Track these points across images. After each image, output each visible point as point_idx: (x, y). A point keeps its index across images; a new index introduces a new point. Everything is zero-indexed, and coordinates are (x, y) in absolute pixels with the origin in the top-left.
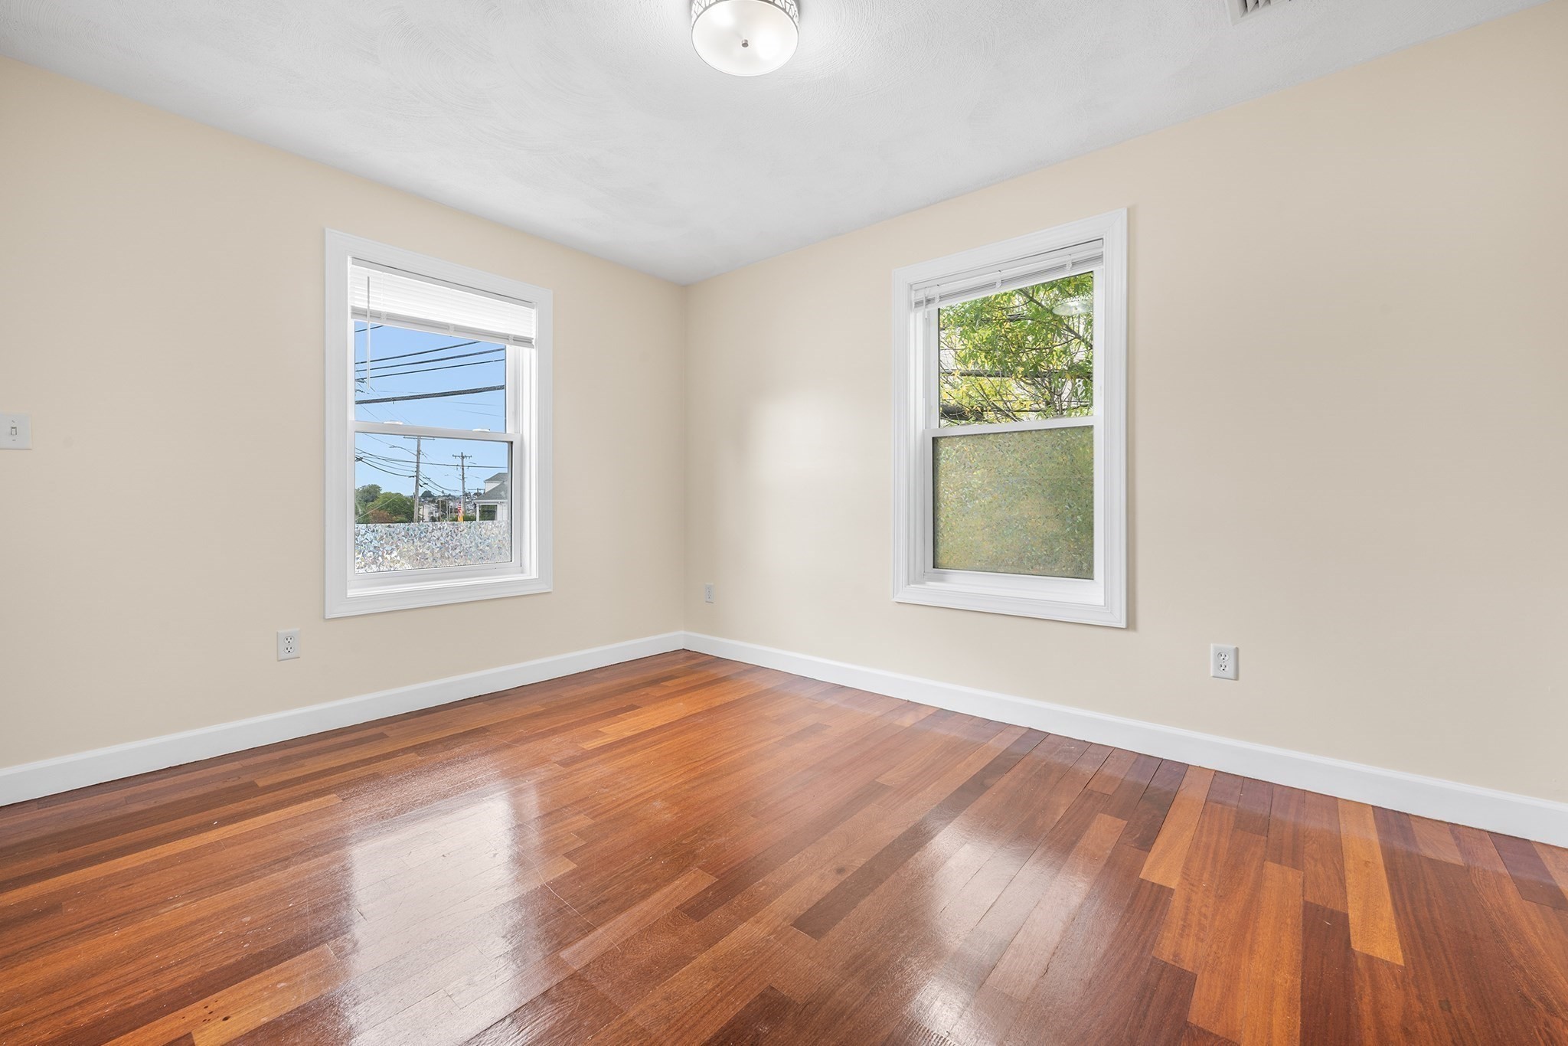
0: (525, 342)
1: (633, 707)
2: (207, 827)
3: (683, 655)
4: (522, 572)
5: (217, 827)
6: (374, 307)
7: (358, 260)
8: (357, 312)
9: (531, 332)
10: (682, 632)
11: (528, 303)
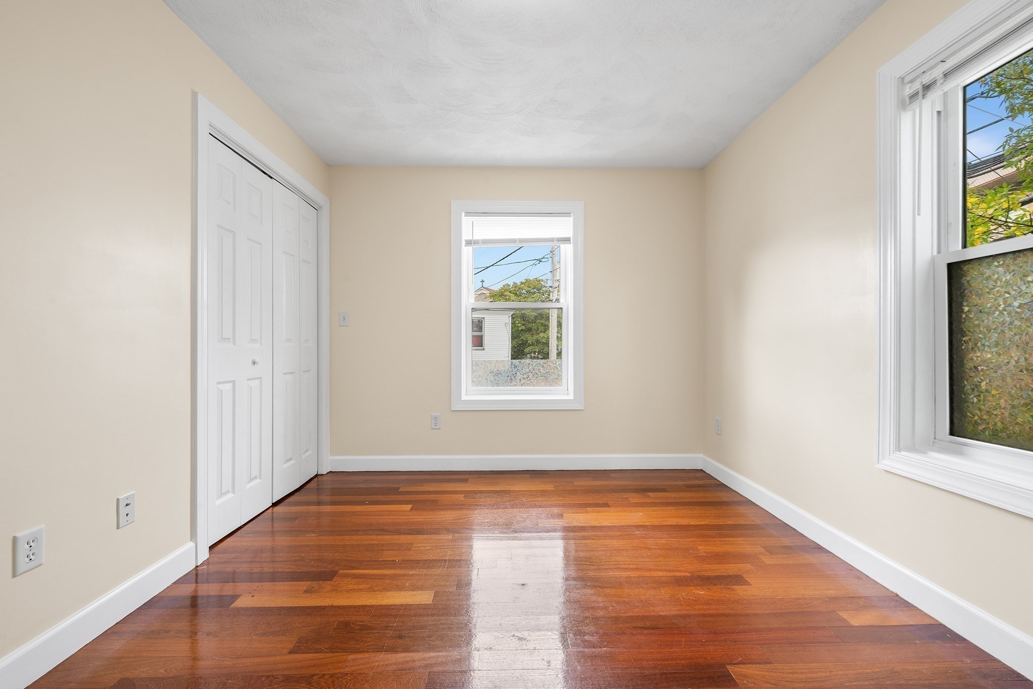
0: (567, 240)
1: (606, 505)
2: (362, 503)
3: (700, 475)
4: (568, 394)
5: (367, 504)
6: (475, 238)
7: (468, 214)
8: (469, 243)
9: (568, 232)
10: (701, 455)
11: (567, 214)
